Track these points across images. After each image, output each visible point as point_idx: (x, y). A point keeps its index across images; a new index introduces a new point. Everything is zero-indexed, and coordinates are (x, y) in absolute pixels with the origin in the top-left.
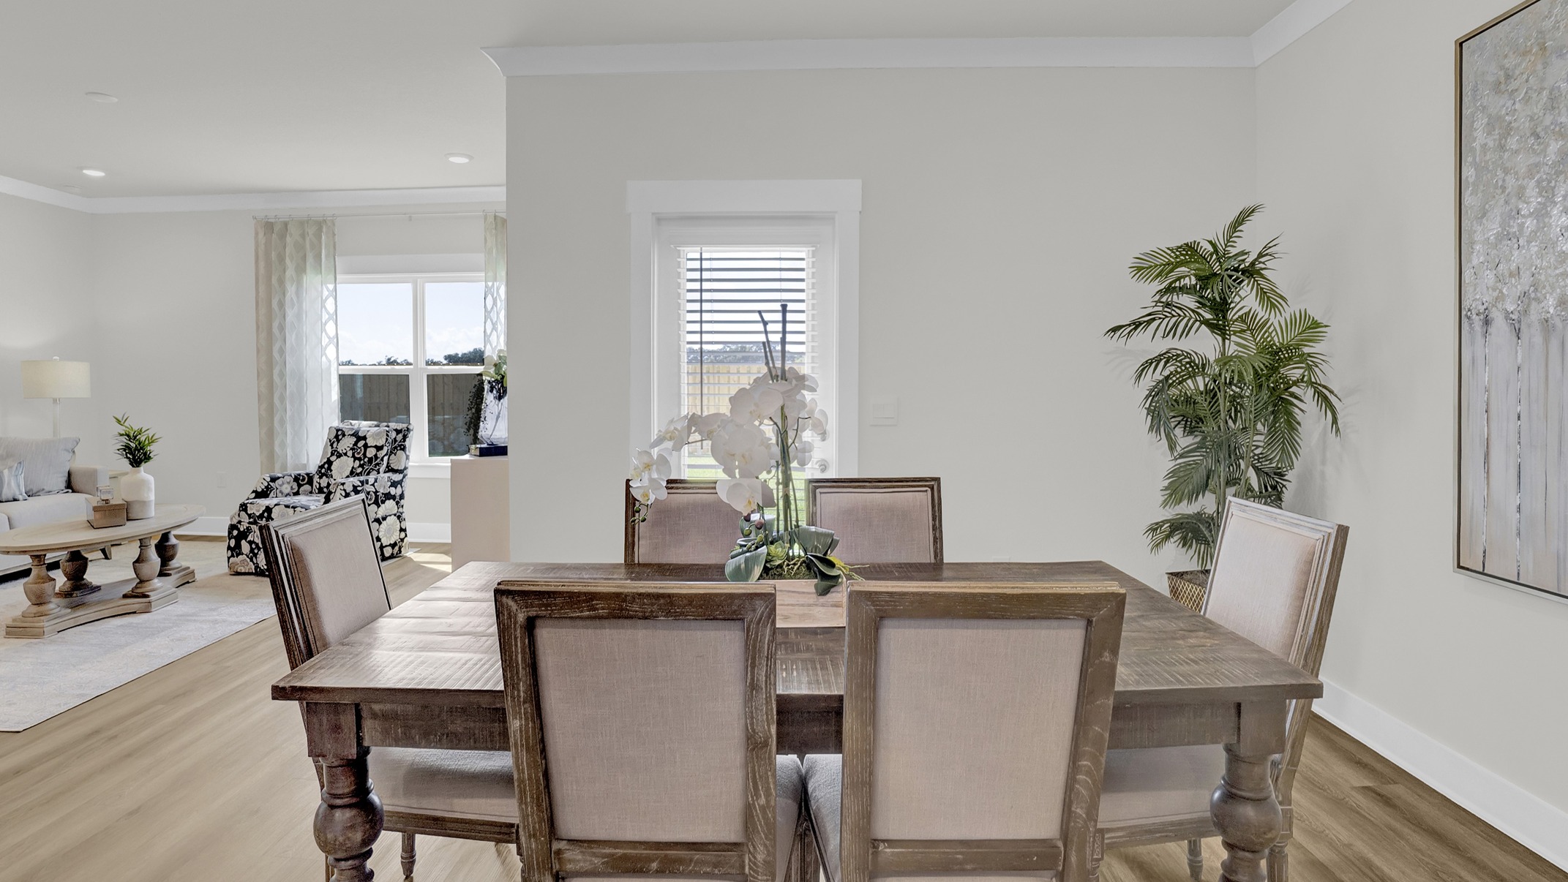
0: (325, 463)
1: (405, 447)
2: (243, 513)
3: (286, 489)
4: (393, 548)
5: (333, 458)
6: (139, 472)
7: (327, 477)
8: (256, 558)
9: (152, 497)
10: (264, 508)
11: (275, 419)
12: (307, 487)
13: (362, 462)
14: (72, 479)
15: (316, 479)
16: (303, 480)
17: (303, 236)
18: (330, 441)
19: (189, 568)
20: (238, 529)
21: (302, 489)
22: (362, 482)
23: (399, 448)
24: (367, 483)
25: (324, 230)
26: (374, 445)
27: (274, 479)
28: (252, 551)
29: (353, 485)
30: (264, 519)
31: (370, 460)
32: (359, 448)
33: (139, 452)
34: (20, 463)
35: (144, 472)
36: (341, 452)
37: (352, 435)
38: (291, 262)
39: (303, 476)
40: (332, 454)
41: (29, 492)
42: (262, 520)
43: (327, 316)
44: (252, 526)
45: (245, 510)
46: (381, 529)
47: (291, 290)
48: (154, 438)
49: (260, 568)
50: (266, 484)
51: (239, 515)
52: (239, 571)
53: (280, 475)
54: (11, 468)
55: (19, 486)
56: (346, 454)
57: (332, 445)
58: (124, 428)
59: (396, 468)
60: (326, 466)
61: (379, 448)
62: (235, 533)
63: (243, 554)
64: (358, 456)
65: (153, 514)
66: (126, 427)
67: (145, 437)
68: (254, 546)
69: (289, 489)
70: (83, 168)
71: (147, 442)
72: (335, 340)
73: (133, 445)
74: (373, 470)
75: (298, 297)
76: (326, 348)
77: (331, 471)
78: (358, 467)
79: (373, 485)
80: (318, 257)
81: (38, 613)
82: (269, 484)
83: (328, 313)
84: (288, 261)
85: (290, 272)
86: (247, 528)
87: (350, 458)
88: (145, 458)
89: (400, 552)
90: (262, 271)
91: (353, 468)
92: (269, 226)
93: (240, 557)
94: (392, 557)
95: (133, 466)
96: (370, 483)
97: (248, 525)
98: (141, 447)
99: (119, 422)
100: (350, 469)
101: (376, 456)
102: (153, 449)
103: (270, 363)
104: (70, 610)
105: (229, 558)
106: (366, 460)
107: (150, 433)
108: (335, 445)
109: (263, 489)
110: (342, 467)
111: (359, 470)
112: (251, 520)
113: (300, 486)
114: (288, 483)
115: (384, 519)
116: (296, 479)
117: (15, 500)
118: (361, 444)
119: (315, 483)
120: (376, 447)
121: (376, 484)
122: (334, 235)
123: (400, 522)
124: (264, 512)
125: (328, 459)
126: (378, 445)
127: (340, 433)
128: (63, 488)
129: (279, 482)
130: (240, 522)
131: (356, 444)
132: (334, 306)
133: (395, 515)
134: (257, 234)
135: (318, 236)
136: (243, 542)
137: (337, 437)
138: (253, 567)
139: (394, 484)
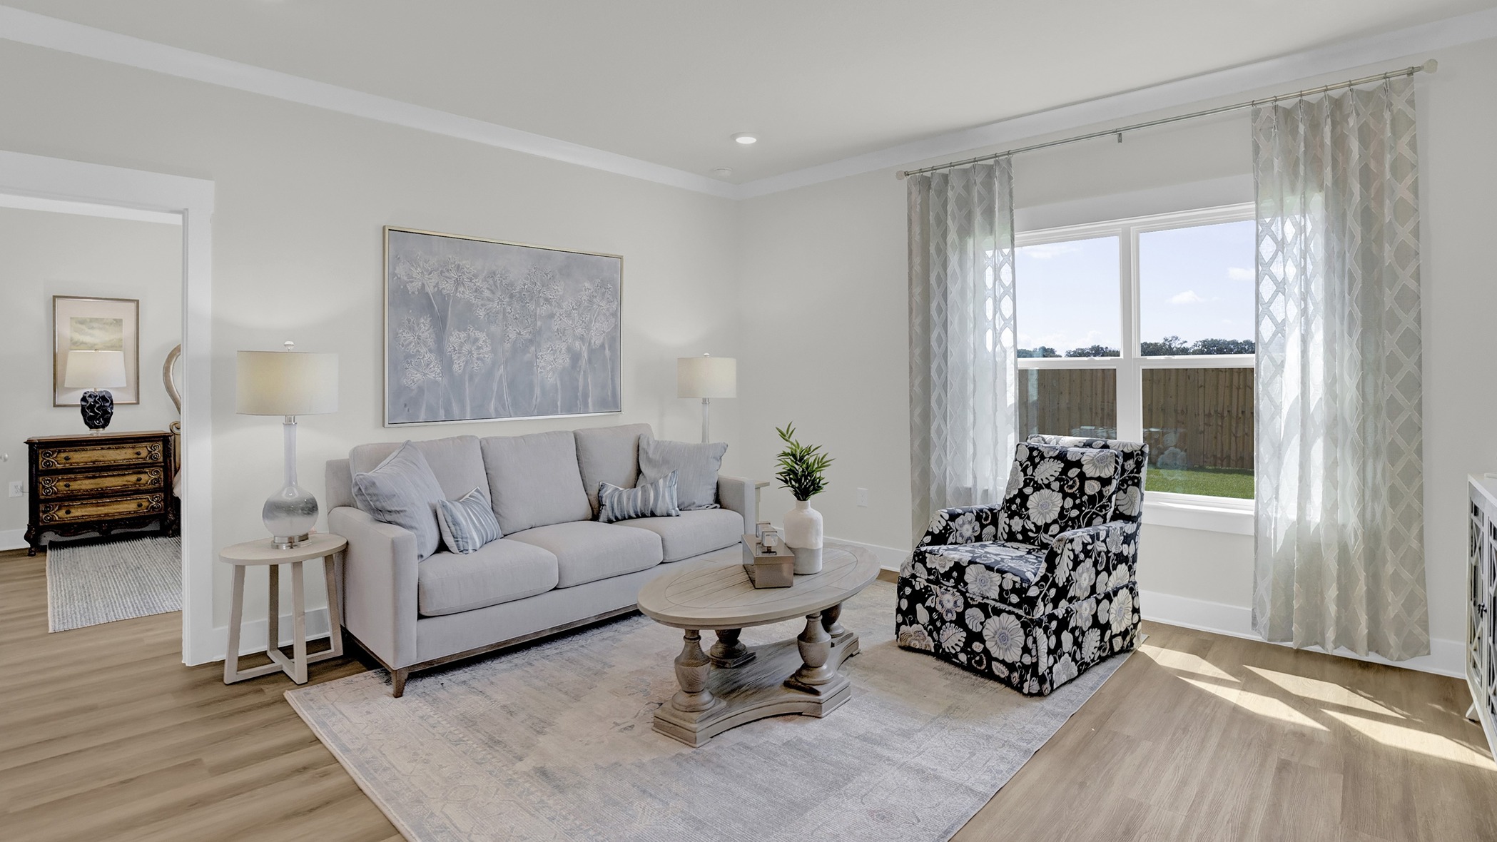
0: (1015, 497)
1: (1139, 481)
2: (919, 566)
3: (967, 531)
4: (1124, 639)
5: (1028, 490)
6: (806, 507)
7: (1021, 518)
8: (939, 634)
9: (819, 543)
10: (952, 564)
11: (932, 427)
12: (990, 529)
13: (1078, 501)
14: (720, 492)
15: (1003, 517)
16: (986, 519)
17: (967, 188)
18: (1021, 465)
19: (852, 634)
20: (912, 587)
21: (985, 531)
22: (1092, 537)
23: (1130, 482)
24: (1098, 539)
25: (997, 174)
26: (1097, 475)
27: (953, 517)
28: (932, 622)
29: (1083, 543)
30: (952, 580)
31: (1092, 499)
32: (1071, 479)
33: (806, 479)
34: (674, 472)
35: (813, 508)
36: (1040, 482)
37: (1056, 458)
38: (953, 222)
39: (986, 513)
40: (1026, 484)
41: (681, 504)
42: (948, 581)
43: (1002, 290)
44: (932, 586)
45: (923, 561)
46: (1112, 610)
47: (953, 259)
48: (824, 460)
49: (944, 650)
50: (944, 524)
51: (913, 566)
52: (912, 645)
53: (960, 511)
54: (665, 477)
55: (672, 499)
56: (1048, 486)
57: (1024, 470)
58: (789, 445)
59: (1127, 513)
60: (1018, 501)
61: (1105, 482)
62: (908, 591)
63: (918, 623)
64: (1070, 491)
65: (820, 566)
66: (792, 444)
67: (814, 458)
68: (935, 616)
69: (971, 530)
70: (734, 136)
71: (816, 466)
72: (1012, 323)
73: (799, 469)
74: (1098, 515)
75: (961, 270)
76: (1000, 333)
77: (1027, 509)
78: (1072, 508)
79: (1104, 541)
80: (989, 213)
81: (690, 706)
82: (948, 524)
83: (1003, 286)
84: (949, 222)
85: (952, 236)
86: (926, 587)
87: (1056, 494)
88: (814, 489)
89: (1132, 644)
90: (917, 238)
91: (1062, 508)
92: (925, 183)
93: (915, 625)
94: (1122, 651)
95: (799, 499)
96: (1101, 539)
97: (926, 584)
98: (808, 472)
99: (783, 435)
100: (1059, 509)
101: (1100, 493)
102: (824, 475)
103: (927, 356)
104: (724, 704)
105: (898, 626)
106: (1085, 498)
107: (820, 453)
108: (1029, 471)
109: (940, 531)
110: (1044, 507)
111: (1075, 513)
112: (932, 577)
113: (983, 527)
114: (970, 522)
115: (1115, 593)
116: (979, 517)
117: (669, 515)
118: (1073, 472)
119: (1001, 525)
120: (1099, 479)
121: (1108, 539)
122: (1010, 178)
123: (1133, 598)
124: (952, 569)
125: (1020, 490)
126: (1103, 475)
127: (1035, 453)
128: (712, 502)
129: (959, 520)
130: (914, 576)
131: (1064, 471)
132: (1011, 275)
133: (1127, 587)
134: (910, 194)
135: (988, 185)
136: (919, 606)
137: (1031, 458)
138: (932, 644)
139: (1129, 539)
